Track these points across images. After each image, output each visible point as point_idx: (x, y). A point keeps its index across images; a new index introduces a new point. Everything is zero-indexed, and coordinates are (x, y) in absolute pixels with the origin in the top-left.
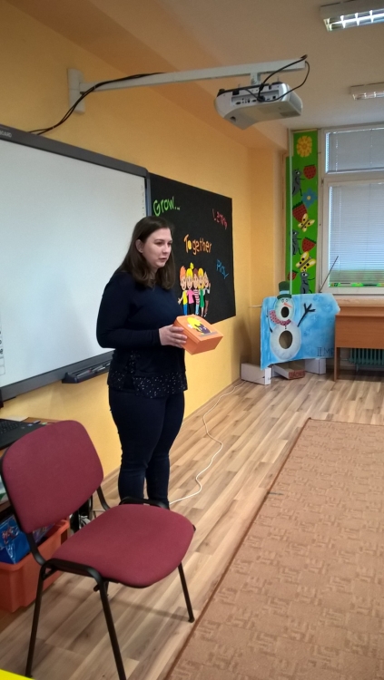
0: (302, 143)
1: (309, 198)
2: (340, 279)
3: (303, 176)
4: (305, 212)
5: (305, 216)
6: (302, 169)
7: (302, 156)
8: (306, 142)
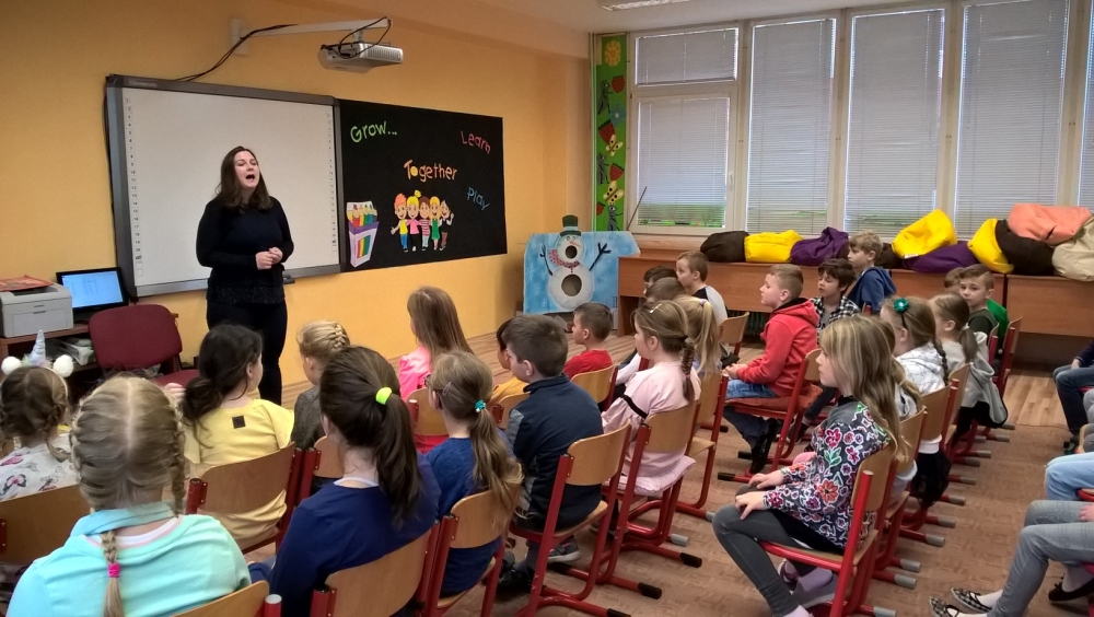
0: (610, 49)
1: (617, 115)
2: (650, 215)
3: (611, 89)
4: (613, 132)
5: (613, 138)
6: (610, 82)
7: (610, 64)
8: (615, 47)
